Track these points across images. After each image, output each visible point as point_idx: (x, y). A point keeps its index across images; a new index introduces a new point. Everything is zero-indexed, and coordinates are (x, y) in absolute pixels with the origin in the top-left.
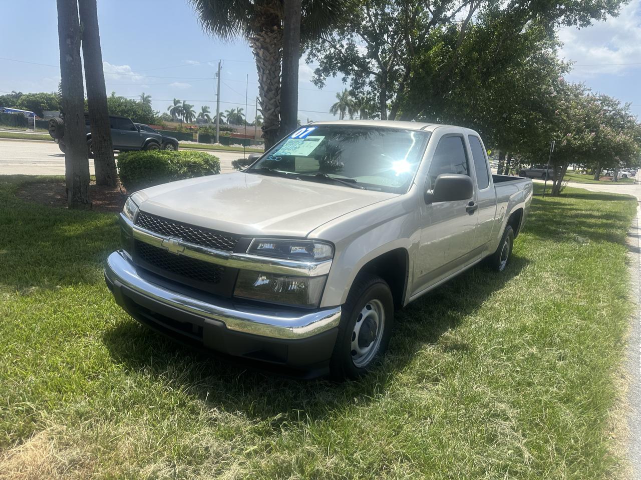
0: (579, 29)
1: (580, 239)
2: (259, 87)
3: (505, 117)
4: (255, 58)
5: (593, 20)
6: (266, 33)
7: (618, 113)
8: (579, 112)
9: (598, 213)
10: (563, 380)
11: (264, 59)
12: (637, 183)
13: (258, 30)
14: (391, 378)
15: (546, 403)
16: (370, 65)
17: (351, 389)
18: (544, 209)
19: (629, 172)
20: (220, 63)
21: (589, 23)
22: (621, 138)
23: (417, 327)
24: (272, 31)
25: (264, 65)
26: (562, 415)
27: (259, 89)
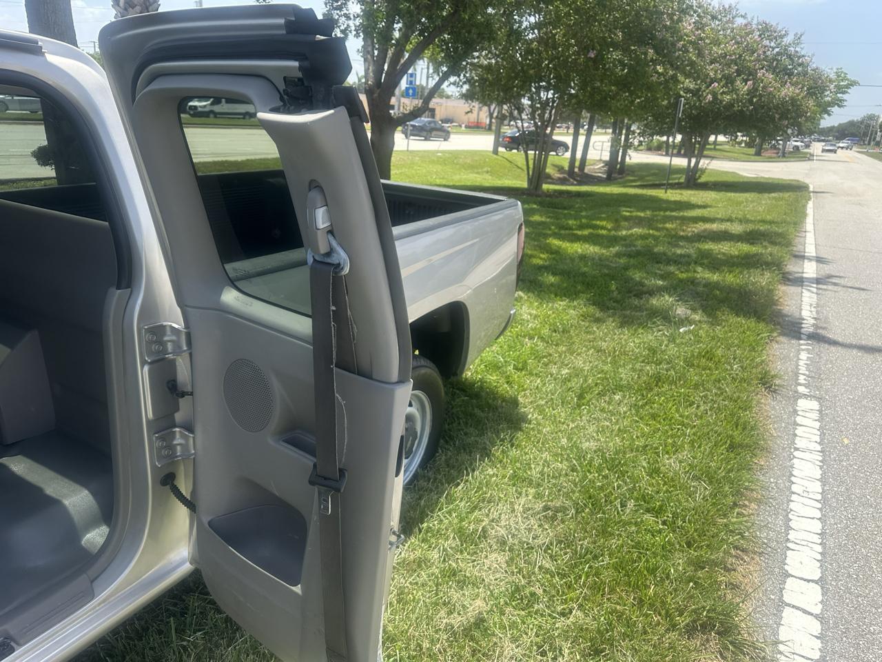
7: (785, 52)
9: (739, 228)
12: (811, 158)
19: (802, 142)
22: (788, 91)
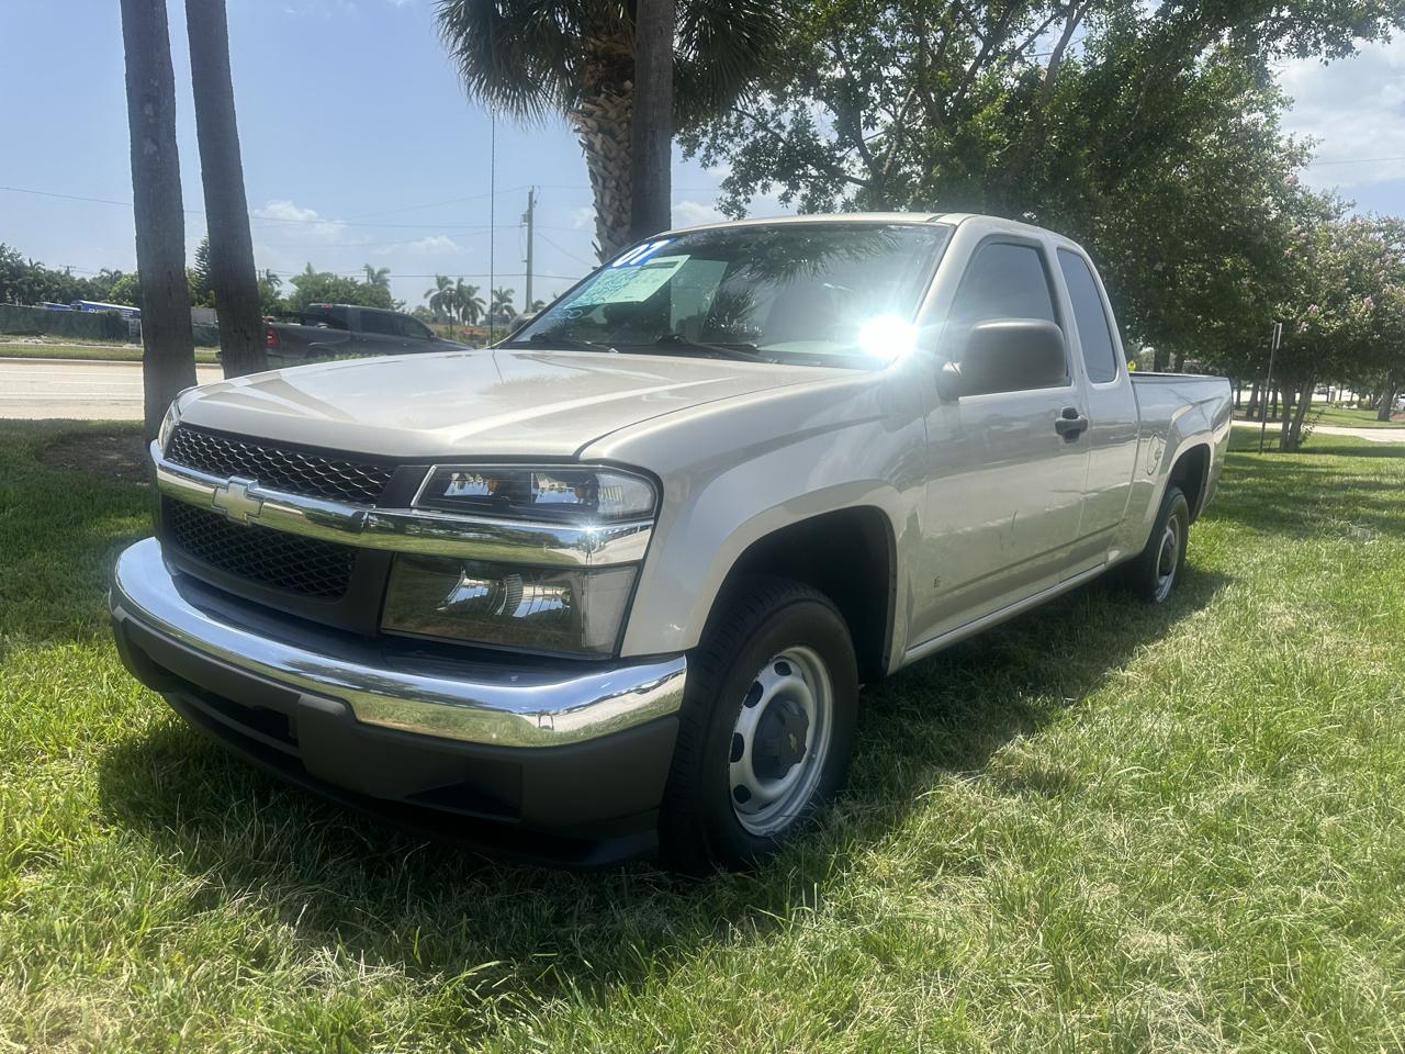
0: (1326, 63)
1: (1357, 531)
2: (596, 219)
3: (1160, 269)
4: (586, 155)
5: (1358, 42)
6: (608, 97)
8: (1336, 257)
9: (1394, 480)
10: (1340, 867)
11: (606, 156)
13: (590, 94)
14: (843, 862)
15: (1293, 937)
16: (845, 165)
17: (726, 894)
18: (1261, 474)
20: (531, 194)
21: (1348, 48)
23: (930, 730)
24: (622, 93)
25: (605, 168)
26: (1344, 971)
27: (595, 224)
